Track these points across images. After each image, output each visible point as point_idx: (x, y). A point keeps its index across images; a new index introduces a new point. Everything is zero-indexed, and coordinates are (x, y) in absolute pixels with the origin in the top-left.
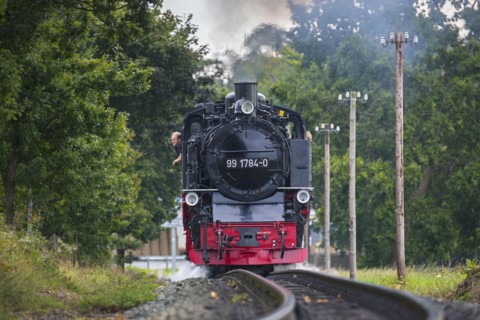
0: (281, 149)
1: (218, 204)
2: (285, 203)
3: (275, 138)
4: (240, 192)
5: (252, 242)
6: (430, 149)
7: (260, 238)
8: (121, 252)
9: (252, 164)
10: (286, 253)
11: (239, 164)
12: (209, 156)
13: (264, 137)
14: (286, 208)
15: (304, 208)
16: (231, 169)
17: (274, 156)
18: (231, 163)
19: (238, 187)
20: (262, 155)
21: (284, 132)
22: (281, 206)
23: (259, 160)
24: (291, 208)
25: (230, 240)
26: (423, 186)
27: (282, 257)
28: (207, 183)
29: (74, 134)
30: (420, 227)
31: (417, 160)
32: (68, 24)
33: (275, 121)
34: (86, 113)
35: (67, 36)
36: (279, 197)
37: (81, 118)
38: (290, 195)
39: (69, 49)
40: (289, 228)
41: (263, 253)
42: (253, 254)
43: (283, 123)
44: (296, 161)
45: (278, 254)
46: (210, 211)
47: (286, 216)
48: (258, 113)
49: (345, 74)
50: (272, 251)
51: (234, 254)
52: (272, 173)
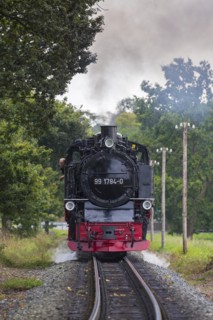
0: (132, 172)
1: (88, 209)
2: (135, 209)
3: (128, 164)
4: (103, 201)
5: (111, 236)
6: (207, 173)
7: (117, 233)
8: (47, 223)
9: (112, 182)
10: (135, 244)
11: (103, 182)
12: (82, 176)
13: (120, 163)
14: (135, 213)
15: (148, 213)
16: (98, 186)
17: (127, 176)
18: (98, 181)
19: (102, 198)
20: (119, 176)
21: (135, 160)
22: (132, 211)
23: (117, 179)
24: (139, 212)
25: (97, 234)
26: (203, 192)
27: (132, 246)
28: (81, 195)
29: (11, 183)
30: (202, 213)
31: (200, 178)
32: (9, 126)
33: (129, 152)
34: (18, 172)
35: (8, 132)
36: (130, 205)
37: (15, 174)
38: (138, 204)
39: (9, 139)
40: (137, 227)
41: (119, 244)
42: (112, 245)
43: (134, 153)
44: (142, 180)
45: (129, 244)
46: (83, 214)
47: (135, 218)
48: (117, 147)
49: (164, 133)
50: (125, 242)
51: (99, 244)
52: (126, 189)
